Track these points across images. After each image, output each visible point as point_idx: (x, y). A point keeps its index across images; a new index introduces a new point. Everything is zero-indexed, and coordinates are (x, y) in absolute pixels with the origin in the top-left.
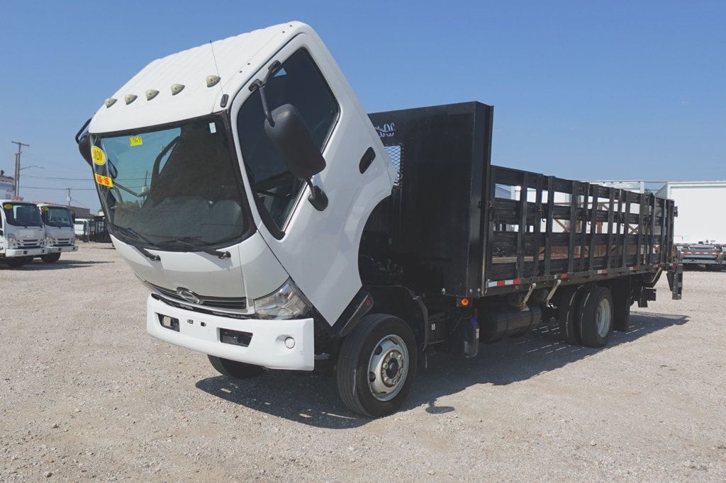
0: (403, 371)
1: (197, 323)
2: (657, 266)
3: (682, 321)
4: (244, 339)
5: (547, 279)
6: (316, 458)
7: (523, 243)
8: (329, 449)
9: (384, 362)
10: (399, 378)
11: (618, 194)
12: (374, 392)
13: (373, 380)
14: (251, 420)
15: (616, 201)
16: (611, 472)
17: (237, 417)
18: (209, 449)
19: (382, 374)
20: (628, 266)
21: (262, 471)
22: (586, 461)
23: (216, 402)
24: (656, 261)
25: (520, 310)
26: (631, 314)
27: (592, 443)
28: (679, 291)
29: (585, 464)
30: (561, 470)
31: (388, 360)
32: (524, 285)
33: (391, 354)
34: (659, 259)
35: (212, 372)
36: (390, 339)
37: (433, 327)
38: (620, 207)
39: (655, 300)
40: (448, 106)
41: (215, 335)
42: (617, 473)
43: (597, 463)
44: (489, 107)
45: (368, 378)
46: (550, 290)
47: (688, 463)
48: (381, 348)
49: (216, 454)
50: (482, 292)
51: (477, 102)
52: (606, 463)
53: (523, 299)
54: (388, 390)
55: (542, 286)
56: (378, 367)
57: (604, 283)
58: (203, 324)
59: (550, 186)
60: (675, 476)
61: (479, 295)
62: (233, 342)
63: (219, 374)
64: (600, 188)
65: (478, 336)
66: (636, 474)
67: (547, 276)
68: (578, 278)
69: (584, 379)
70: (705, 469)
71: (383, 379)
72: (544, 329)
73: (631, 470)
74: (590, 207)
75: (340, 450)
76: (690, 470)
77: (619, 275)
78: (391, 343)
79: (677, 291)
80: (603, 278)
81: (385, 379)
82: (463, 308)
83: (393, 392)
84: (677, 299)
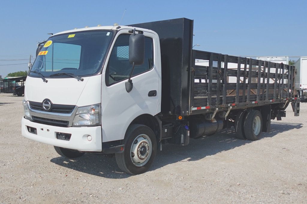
0: (149, 152)
1: (45, 130)
2: (285, 99)
3: (299, 126)
4: (67, 137)
5: (224, 106)
6: (103, 193)
7: (211, 88)
8: (110, 189)
9: (139, 147)
10: (147, 155)
11: (263, 63)
12: (134, 162)
13: (133, 156)
14: (73, 177)
15: (262, 67)
16: (244, 196)
17: (67, 176)
18: (51, 190)
19: (138, 153)
20: (269, 99)
21: (76, 199)
22: (233, 192)
23: (57, 169)
24: (285, 97)
25: (212, 122)
26: (271, 123)
27: (238, 184)
28: (298, 112)
29: (232, 193)
30: (220, 196)
31: (141, 147)
32: (212, 109)
33: (142, 143)
34: (287, 95)
35: (57, 155)
36: (142, 136)
37: (166, 130)
38: (265, 70)
39: (285, 117)
40: (170, 20)
41: (54, 135)
42: (246, 196)
43: (238, 193)
44: (191, 20)
45: (131, 155)
46: (226, 111)
47: (282, 192)
48: (137, 141)
49: (54, 192)
50: (189, 113)
51: (185, 18)
52: (242, 192)
53: (212, 116)
54: (142, 161)
55: (222, 110)
56: (136, 150)
57: (257, 108)
58: (48, 130)
59: (225, 60)
60: (274, 197)
61: (187, 114)
62: (63, 139)
63: (60, 156)
64: (253, 61)
65: (189, 135)
66: (255, 197)
67: (224, 105)
68: (242, 106)
69: (243, 155)
70: (289, 194)
71: (138, 156)
72: (230, 132)
73: (253, 195)
74: (247, 70)
75: (115, 189)
76: (282, 194)
77: (264, 104)
78: (142, 138)
79: (297, 112)
80: (256, 106)
81: (139, 156)
82: (179, 121)
83: (144, 162)
84: (297, 116)
